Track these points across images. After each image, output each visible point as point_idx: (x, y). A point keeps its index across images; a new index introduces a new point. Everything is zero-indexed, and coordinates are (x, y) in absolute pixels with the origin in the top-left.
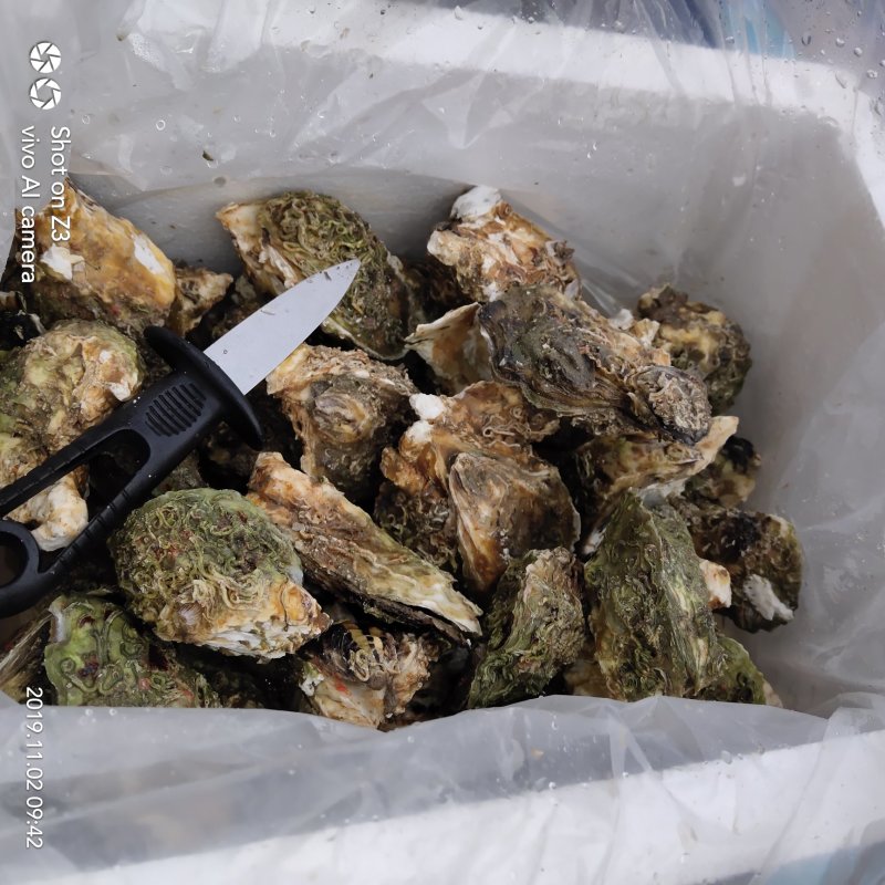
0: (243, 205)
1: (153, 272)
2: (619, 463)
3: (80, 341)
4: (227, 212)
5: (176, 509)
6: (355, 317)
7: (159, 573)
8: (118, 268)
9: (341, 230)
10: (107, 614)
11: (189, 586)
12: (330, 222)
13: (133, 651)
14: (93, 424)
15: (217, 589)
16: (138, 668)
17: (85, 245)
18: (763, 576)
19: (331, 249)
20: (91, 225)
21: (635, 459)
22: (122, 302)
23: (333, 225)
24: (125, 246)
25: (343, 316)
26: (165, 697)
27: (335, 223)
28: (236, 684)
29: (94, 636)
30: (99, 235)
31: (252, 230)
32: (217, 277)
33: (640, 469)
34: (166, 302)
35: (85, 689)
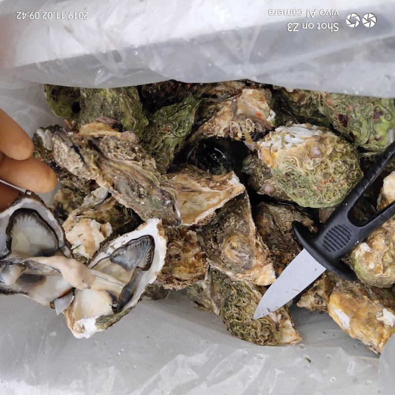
0: (289, 343)
1: (340, 310)
2: (111, 215)
3: (384, 274)
4: (296, 340)
5: (326, 200)
6: (236, 285)
7: (331, 171)
8: (359, 313)
9: (240, 328)
10: (367, 142)
11: (316, 166)
12: (245, 332)
13: (355, 124)
14: (378, 232)
15: (302, 165)
16: (353, 115)
17: (376, 325)
18: (46, 149)
19: (246, 319)
20: (373, 336)
21: (103, 217)
22: (358, 296)
23: (244, 331)
24: (355, 324)
25: (241, 286)
26: (340, 101)
27: (243, 332)
28: (302, 109)
29: (375, 131)
30: (368, 330)
31: (284, 330)
32: (305, 306)
33: (101, 213)
34: (335, 294)
35: (380, 106)
